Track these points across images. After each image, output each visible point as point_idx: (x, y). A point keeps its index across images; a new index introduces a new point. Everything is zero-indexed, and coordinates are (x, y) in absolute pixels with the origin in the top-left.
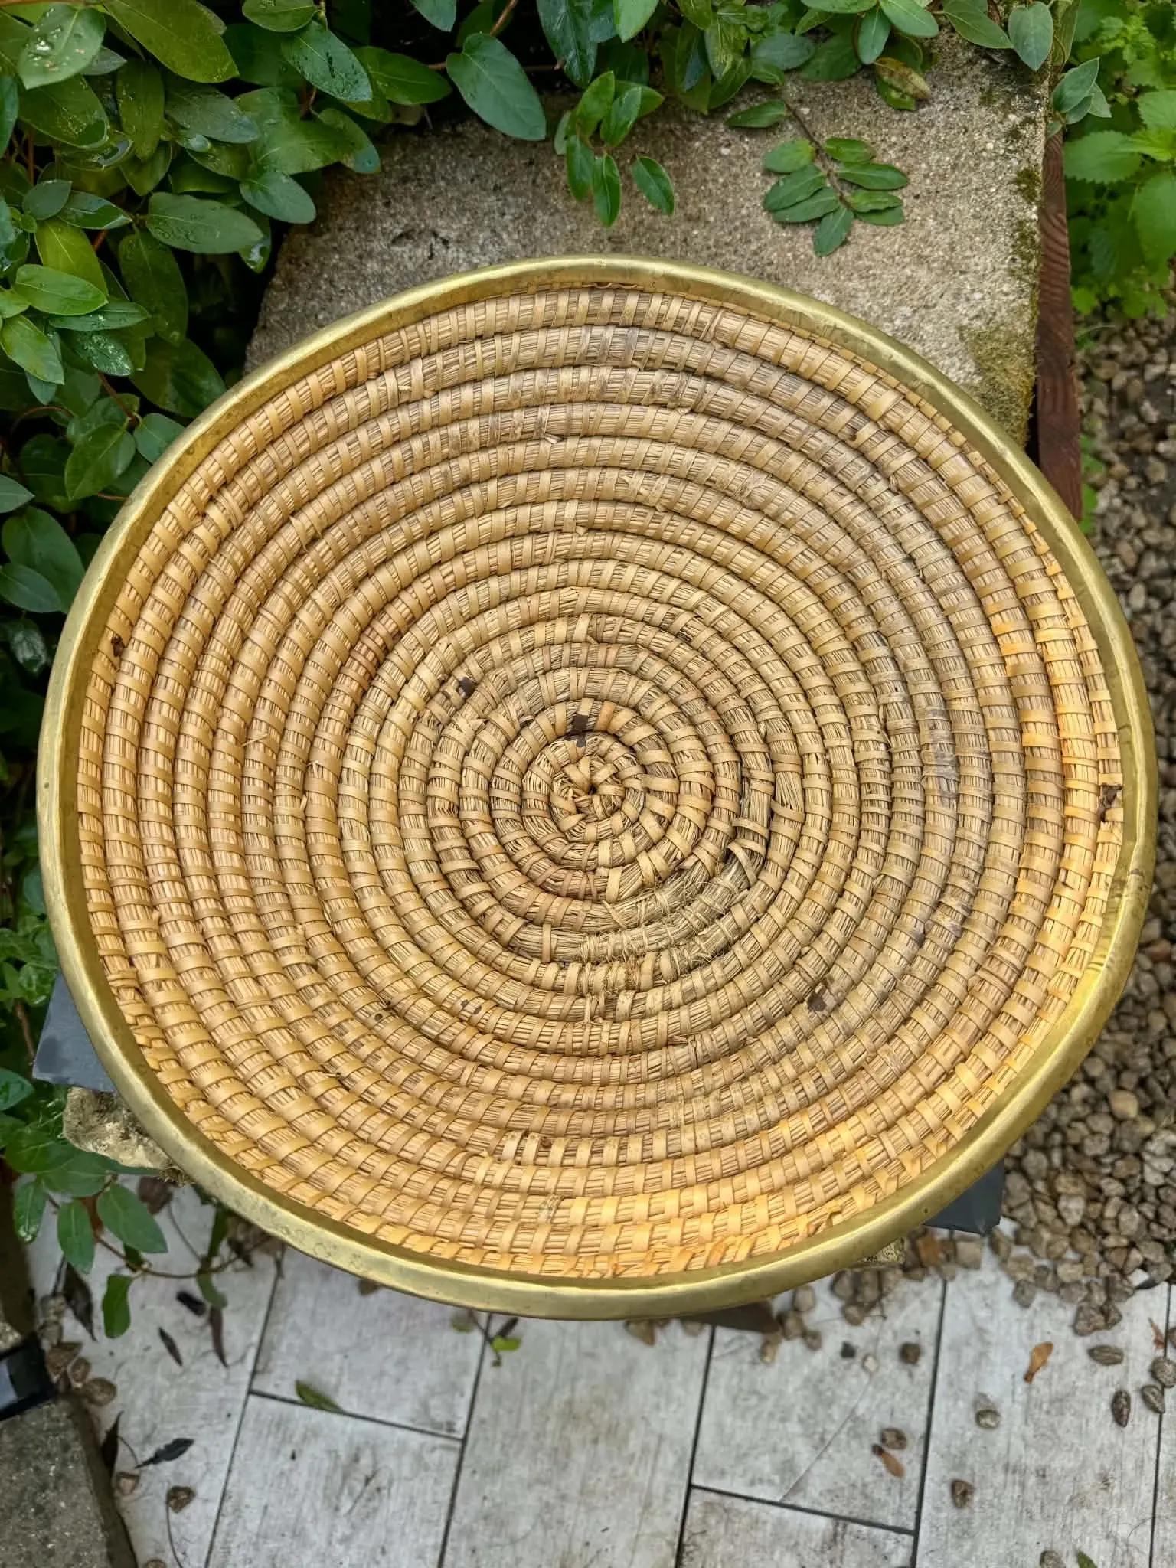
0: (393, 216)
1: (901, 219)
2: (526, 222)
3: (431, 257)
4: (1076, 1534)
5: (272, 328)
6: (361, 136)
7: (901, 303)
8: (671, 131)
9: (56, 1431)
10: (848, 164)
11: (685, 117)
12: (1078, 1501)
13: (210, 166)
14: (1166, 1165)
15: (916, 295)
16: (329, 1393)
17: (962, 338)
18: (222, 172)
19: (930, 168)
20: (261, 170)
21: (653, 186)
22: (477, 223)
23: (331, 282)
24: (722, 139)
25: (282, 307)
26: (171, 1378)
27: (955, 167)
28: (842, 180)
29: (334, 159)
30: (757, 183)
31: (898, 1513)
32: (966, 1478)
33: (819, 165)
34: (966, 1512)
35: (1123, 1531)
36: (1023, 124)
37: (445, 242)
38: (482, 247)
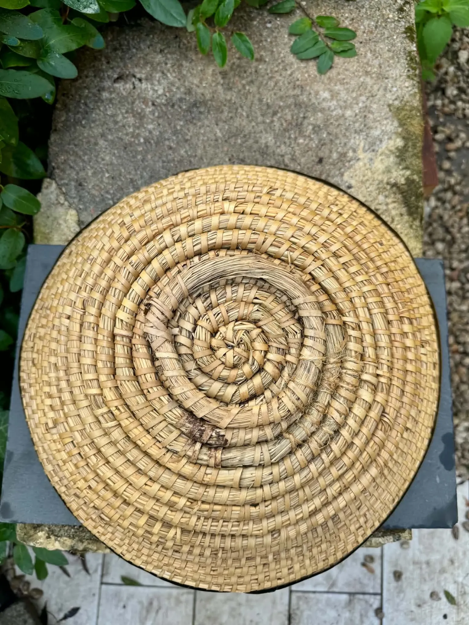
0: (112, 68)
1: (355, 54)
2: (178, 67)
3: (134, 88)
4: (443, 584)
5: (60, 130)
6: (94, 30)
7: (361, 95)
8: (242, 17)
9: (19, 616)
10: (328, 29)
11: (247, 9)
12: (443, 571)
13: (21, 53)
14: (464, 435)
15: (367, 91)
16: (136, 579)
17: (390, 110)
18: (28, 56)
19: (365, 28)
20: (47, 52)
21: (243, 47)
22: (154, 69)
23: (86, 104)
24: (266, 19)
25: (63, 119)
26: (66, 583)
27: (376, 27)
28: (326, 36)
29: (83, 43)
30: (286, 40)
31: (374, 587)
32: (399, 569)
33: (314, 29)
34: (400, 583)
35: (460, 579)
36: (404, 4)
37: (140, 80)
38: (159, 81)
